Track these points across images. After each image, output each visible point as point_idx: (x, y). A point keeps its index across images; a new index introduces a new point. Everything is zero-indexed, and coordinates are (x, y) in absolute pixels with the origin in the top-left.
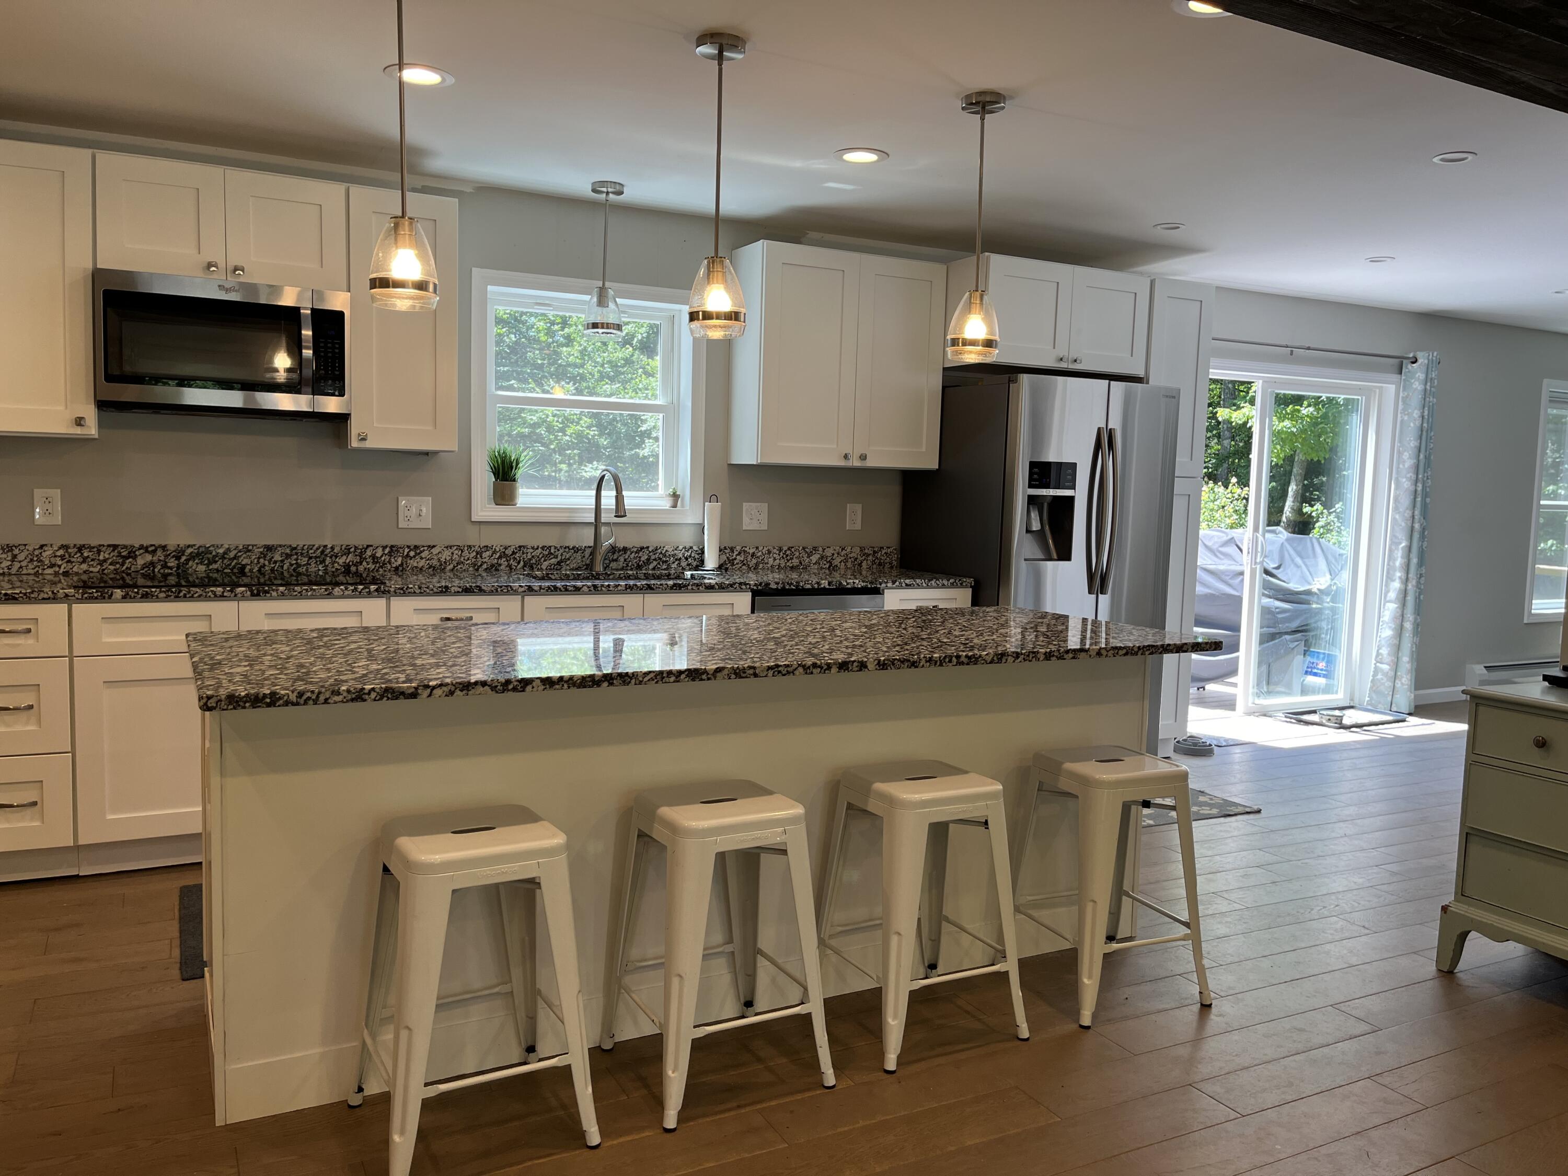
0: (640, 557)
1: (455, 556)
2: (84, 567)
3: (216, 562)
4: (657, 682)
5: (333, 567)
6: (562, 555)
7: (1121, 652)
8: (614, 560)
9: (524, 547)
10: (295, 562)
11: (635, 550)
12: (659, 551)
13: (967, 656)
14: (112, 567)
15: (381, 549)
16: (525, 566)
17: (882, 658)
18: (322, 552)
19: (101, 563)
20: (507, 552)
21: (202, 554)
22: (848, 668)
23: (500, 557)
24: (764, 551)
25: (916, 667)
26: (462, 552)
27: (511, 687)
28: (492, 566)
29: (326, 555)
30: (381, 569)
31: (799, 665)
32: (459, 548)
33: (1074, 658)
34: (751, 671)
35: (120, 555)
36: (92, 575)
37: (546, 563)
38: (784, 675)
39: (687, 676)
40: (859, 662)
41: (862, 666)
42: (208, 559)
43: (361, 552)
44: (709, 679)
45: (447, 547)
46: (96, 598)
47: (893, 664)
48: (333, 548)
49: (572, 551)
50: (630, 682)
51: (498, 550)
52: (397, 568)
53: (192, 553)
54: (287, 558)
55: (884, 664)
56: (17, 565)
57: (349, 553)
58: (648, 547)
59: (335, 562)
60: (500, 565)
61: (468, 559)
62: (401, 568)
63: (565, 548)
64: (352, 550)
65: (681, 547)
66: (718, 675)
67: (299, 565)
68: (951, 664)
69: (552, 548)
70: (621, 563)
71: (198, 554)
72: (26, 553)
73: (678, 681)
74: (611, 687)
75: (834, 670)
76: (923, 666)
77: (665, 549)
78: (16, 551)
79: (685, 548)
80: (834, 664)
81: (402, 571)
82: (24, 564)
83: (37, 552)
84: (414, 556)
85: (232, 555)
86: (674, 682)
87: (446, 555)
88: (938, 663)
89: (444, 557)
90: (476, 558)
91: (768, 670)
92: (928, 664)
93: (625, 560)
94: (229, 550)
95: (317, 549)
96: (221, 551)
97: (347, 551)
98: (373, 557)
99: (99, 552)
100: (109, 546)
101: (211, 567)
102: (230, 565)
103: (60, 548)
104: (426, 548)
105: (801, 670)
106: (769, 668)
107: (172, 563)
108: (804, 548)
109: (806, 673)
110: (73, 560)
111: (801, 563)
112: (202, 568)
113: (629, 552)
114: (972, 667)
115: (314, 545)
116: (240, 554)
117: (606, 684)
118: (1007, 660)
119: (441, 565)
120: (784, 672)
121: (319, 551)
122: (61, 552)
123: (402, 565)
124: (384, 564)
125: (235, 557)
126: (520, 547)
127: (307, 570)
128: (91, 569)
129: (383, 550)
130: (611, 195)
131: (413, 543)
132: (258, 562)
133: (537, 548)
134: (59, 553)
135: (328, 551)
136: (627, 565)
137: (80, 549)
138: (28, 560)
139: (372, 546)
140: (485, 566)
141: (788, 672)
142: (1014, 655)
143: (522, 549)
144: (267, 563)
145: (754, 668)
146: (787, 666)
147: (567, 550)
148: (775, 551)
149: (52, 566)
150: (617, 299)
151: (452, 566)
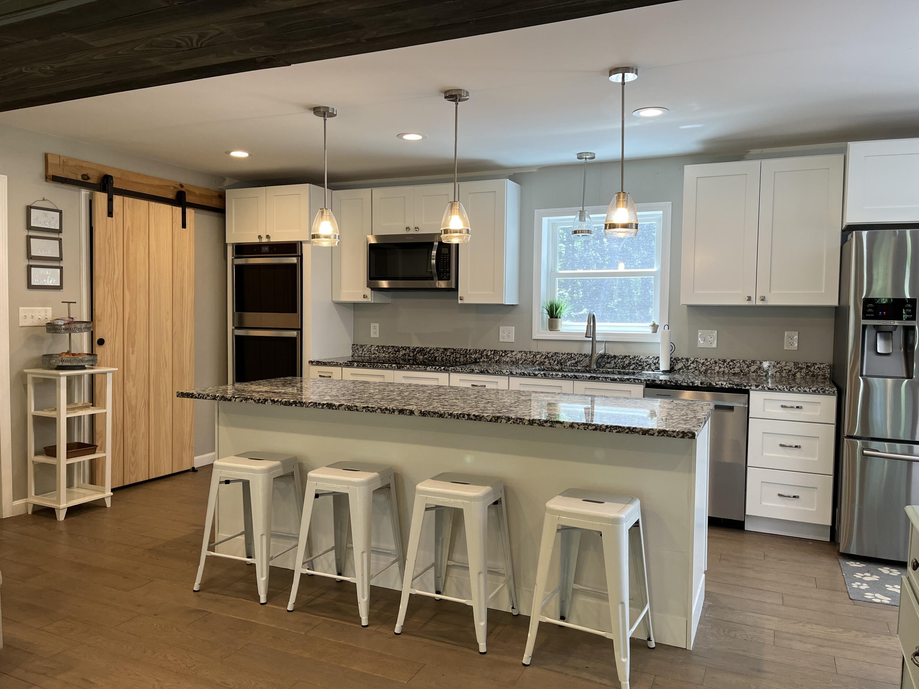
0: (624, 362)
1: (523, 357)
2: (384, 354)
3: (426, 355)
4: (314, 407)
5: (470, 359)
6: (578, 358)
7: (590, 428)
8: (608, 363)
9: (558, 353)
10: (455, 356)
11: (621, 357)
12: (637, 358)
13: (474, 415)
14: (392, 355)
15: (490, 351)
16: (558, 363)
17: (423, 410)
18: (466, 352)
19: (389, 353)
20: (548, 356)
21: (422, 351)
22: (404, 413)
23: (545, 358)
24: (711, 362)
25: (443, 417)
26: (527, 354)
27: (260, 401)
28: (541, 362)
29: (467, 354)
30: (490, 361)
31: (378, 408)
32: (525, 352)
33: (551, 426)
34: (355, 408)
35: (395, 351)
36: (386, 358)
37: (569, 362)
38: (371, 412)
39: (327, 406)
40: (409, 410)
41: (412, 413)
42: (424, 353)
43: (482, 353)
44: (336, 409)
45: (519, 352)
46: (349, 366)
47: (429, 414)
48: (470, 350)
49: (584, 356)
50: (303, 406)
51: (544, 354)
52: (496, 361)
53: (418, 350)
54: (452, 354)
55: (424, 414)
56: (364, 353)
57: (477, 353)
58: (629, 356)
59: (471, 357)
60: (545, 362)
61: (529, 358)
62: (498, 361)
63: (580, 355)
64: (478, 351)
65: (651, 357)
66: (340, 408)
67: (456, 358)
68: (464, 419)
69: (573, 355)
70: (613, 365)
71: (420, 351)
72: (367, 348)
73: (323, 408)
74: (296, 407)
75: (396, 413)
76: (447, 417)
77: (640, 358)
78: (364, 348)
79: (654, 357)
80: (397, 410)
81: (499, 363)
82: (366, 352)
83: (370, 348)
84: (504, 356)
85: (432, 352)
86: (321, 408)
87: (519, 356)
88: (456, 417)
89: (518, 357)
90: (533, 358)
91: (363, 409)
92: (450, 417)
93: (615, 363)
94: (431, 350)
95: (464, 350)
96: (428, 350)
97: (475, 352)
98: (487, 355)
99: (388, 349)
100: (391, 346)
101: (424, 357)
102: (431, 356)
103: (377, 347)
104: (510, 352)
105: (379, 410)
106: (364, 408)
107: (412, 354)
108: (744, 361)
109: (382, 412)
110: (380, 352)
111: (741, 371)
112: (421, 357)
113: (617, 359)
114: (477, 422)
115: (462, 349)
116: (435, 352)
117: (294, 405)
118: (501, 421)
119: (516, 361)
120: (371, 411)
121: (464, 351)
122: (377, 349)
123: (499, 360)
124: (491, 359)
125: (433, 353)
126: (555, 353)
127: (459, 360)
128: (386, 356)
129: (491, 352)
130: (588, 160)
131: (504, 350)
132: (441, 356)
133: (565, 354)
134: (376, 349)
135: (468, 351)
136: (616, 366)
137: (383, 347)
138: (367, 351)
139: (486, 350)
140: (537, 363)
141: (373, 411)
142: (507, 419)
143: (556, 354)
144: (444, 356)
145: (357, 406)
146: (372, 408)
147: (581, 356)
148: (720, 362)
149: (374, 354)
150: (590, 215)
151: (521, 362)
